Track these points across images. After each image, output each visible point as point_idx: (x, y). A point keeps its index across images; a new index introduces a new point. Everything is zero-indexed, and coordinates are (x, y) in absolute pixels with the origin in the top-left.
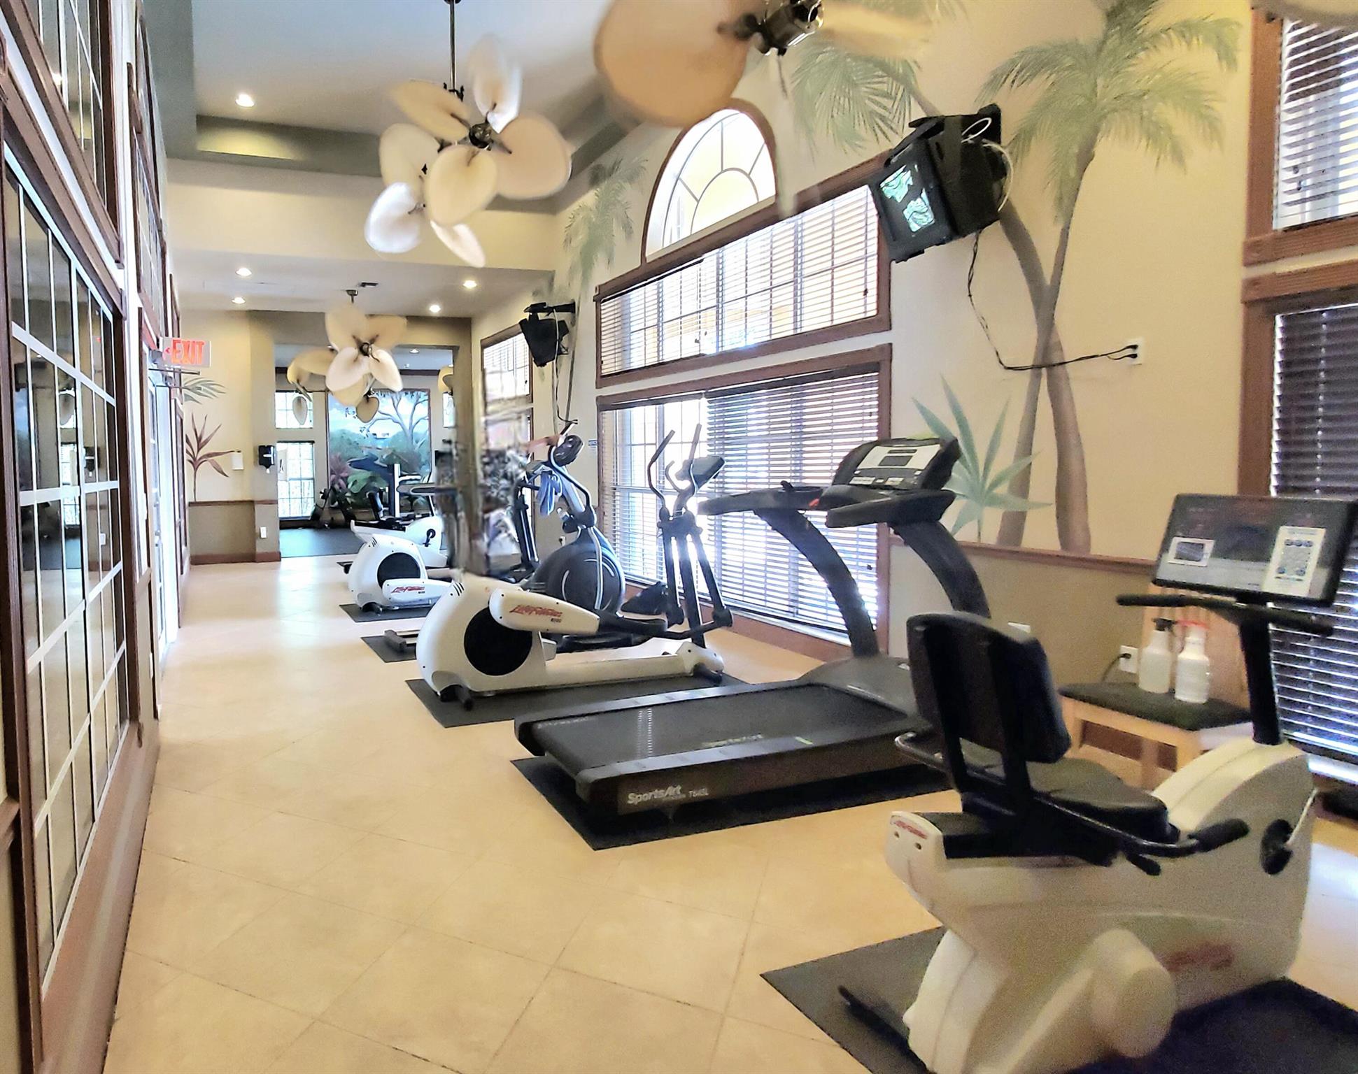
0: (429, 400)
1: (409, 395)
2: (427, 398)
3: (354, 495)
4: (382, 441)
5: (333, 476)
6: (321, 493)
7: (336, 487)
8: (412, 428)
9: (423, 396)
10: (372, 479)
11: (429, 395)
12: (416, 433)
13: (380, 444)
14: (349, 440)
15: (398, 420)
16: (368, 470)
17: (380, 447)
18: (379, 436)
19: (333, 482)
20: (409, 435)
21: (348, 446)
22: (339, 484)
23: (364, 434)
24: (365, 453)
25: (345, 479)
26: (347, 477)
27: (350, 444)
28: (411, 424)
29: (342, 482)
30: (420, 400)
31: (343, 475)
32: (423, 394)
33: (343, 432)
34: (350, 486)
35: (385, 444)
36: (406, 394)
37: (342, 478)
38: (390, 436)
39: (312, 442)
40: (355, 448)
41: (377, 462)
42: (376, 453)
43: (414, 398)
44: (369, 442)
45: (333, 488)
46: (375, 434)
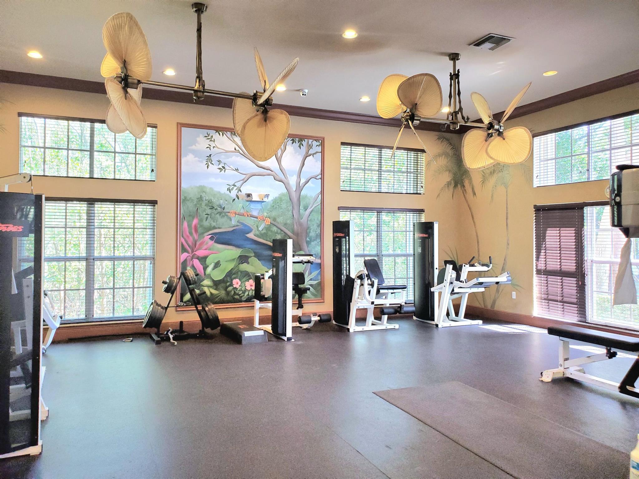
0: (323, 152)
1: (297, 144)
2: (319, 149)
3: (216, 284)
4: (259, 206)
5: (185, 255)
6: (164, 283)
7: (190, 273)
8: (300, 188)
9: (316, 148)
10: (243, 259)
11: (322, 145)
12: (306, 196)
13: (255, 210)
14: (210, 202)
15: (281, 176)
16: (238, 246)
17: (255, 213)
18: (255, 198)
19: (184, 264)
20: (294, 196)
21: (209, 211)
22: (193, 267)
23: (234, 193)
24: (234, 222)
25: (203, 260)
26: (205, 258)
27: (212, 208)
28: (298, 183)
29: (196, 262)
30: (311, 152)
31: (200, 253)
32: (315, 143)
33: (202, 189)
34: (209, 270)
35: (262, 210)
36: (293, 141)
37: (198, 258)
38: (270, 198)
39: (153, 203)
40: (220, 213)
41: (251, 236)
42: (249, 222)
43: (304, 149)
44: (239, 206)
45: (183, 274)
46: (249, 195)
